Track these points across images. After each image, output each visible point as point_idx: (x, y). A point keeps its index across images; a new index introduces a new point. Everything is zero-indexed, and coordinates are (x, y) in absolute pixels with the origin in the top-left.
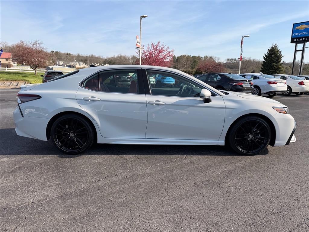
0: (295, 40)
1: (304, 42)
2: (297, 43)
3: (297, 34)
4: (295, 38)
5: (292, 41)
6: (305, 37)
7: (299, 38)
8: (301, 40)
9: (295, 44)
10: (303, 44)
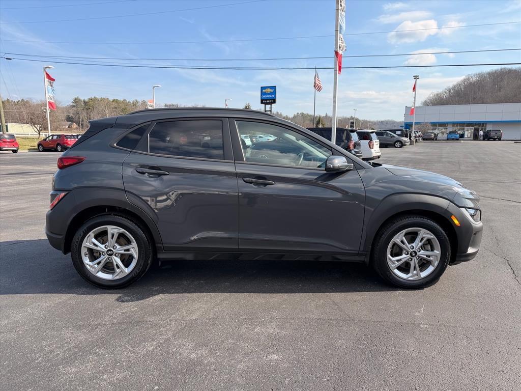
0: (264, 101)
1: (271, 104)
2: (266, 104)
3: (265, 96)
4: (264, 100)
5: (262, 103)
6: (271, 100)
7: (267, 100)
8: (268, 101)
9: (264, 105)
10: (270, 105)
